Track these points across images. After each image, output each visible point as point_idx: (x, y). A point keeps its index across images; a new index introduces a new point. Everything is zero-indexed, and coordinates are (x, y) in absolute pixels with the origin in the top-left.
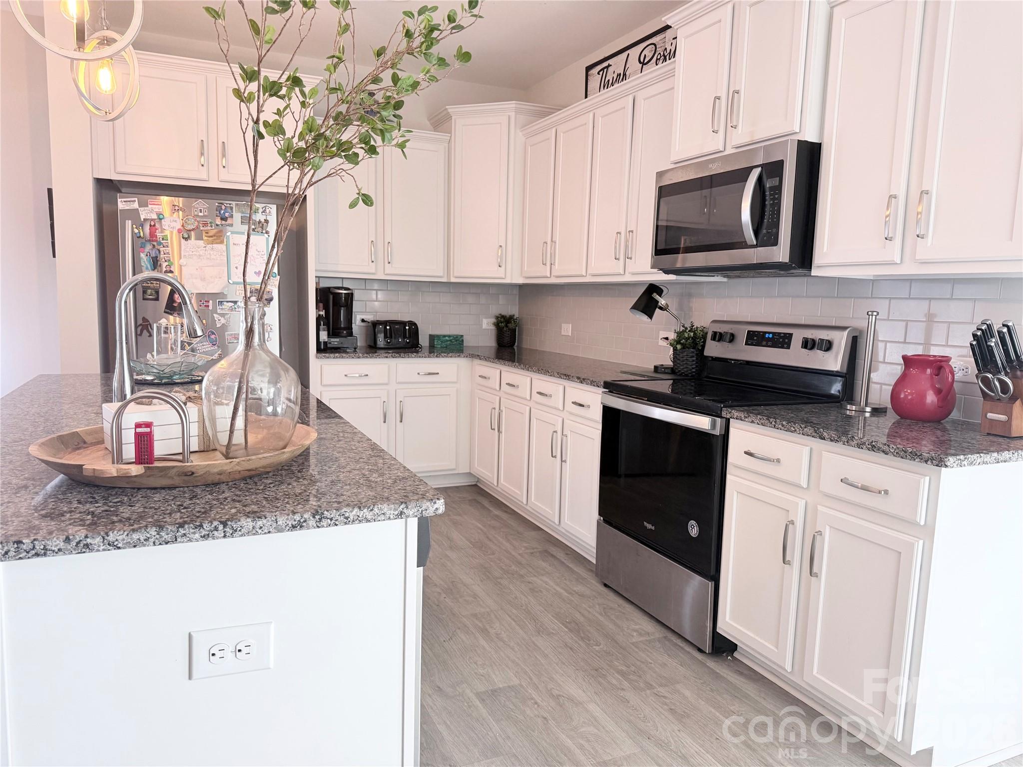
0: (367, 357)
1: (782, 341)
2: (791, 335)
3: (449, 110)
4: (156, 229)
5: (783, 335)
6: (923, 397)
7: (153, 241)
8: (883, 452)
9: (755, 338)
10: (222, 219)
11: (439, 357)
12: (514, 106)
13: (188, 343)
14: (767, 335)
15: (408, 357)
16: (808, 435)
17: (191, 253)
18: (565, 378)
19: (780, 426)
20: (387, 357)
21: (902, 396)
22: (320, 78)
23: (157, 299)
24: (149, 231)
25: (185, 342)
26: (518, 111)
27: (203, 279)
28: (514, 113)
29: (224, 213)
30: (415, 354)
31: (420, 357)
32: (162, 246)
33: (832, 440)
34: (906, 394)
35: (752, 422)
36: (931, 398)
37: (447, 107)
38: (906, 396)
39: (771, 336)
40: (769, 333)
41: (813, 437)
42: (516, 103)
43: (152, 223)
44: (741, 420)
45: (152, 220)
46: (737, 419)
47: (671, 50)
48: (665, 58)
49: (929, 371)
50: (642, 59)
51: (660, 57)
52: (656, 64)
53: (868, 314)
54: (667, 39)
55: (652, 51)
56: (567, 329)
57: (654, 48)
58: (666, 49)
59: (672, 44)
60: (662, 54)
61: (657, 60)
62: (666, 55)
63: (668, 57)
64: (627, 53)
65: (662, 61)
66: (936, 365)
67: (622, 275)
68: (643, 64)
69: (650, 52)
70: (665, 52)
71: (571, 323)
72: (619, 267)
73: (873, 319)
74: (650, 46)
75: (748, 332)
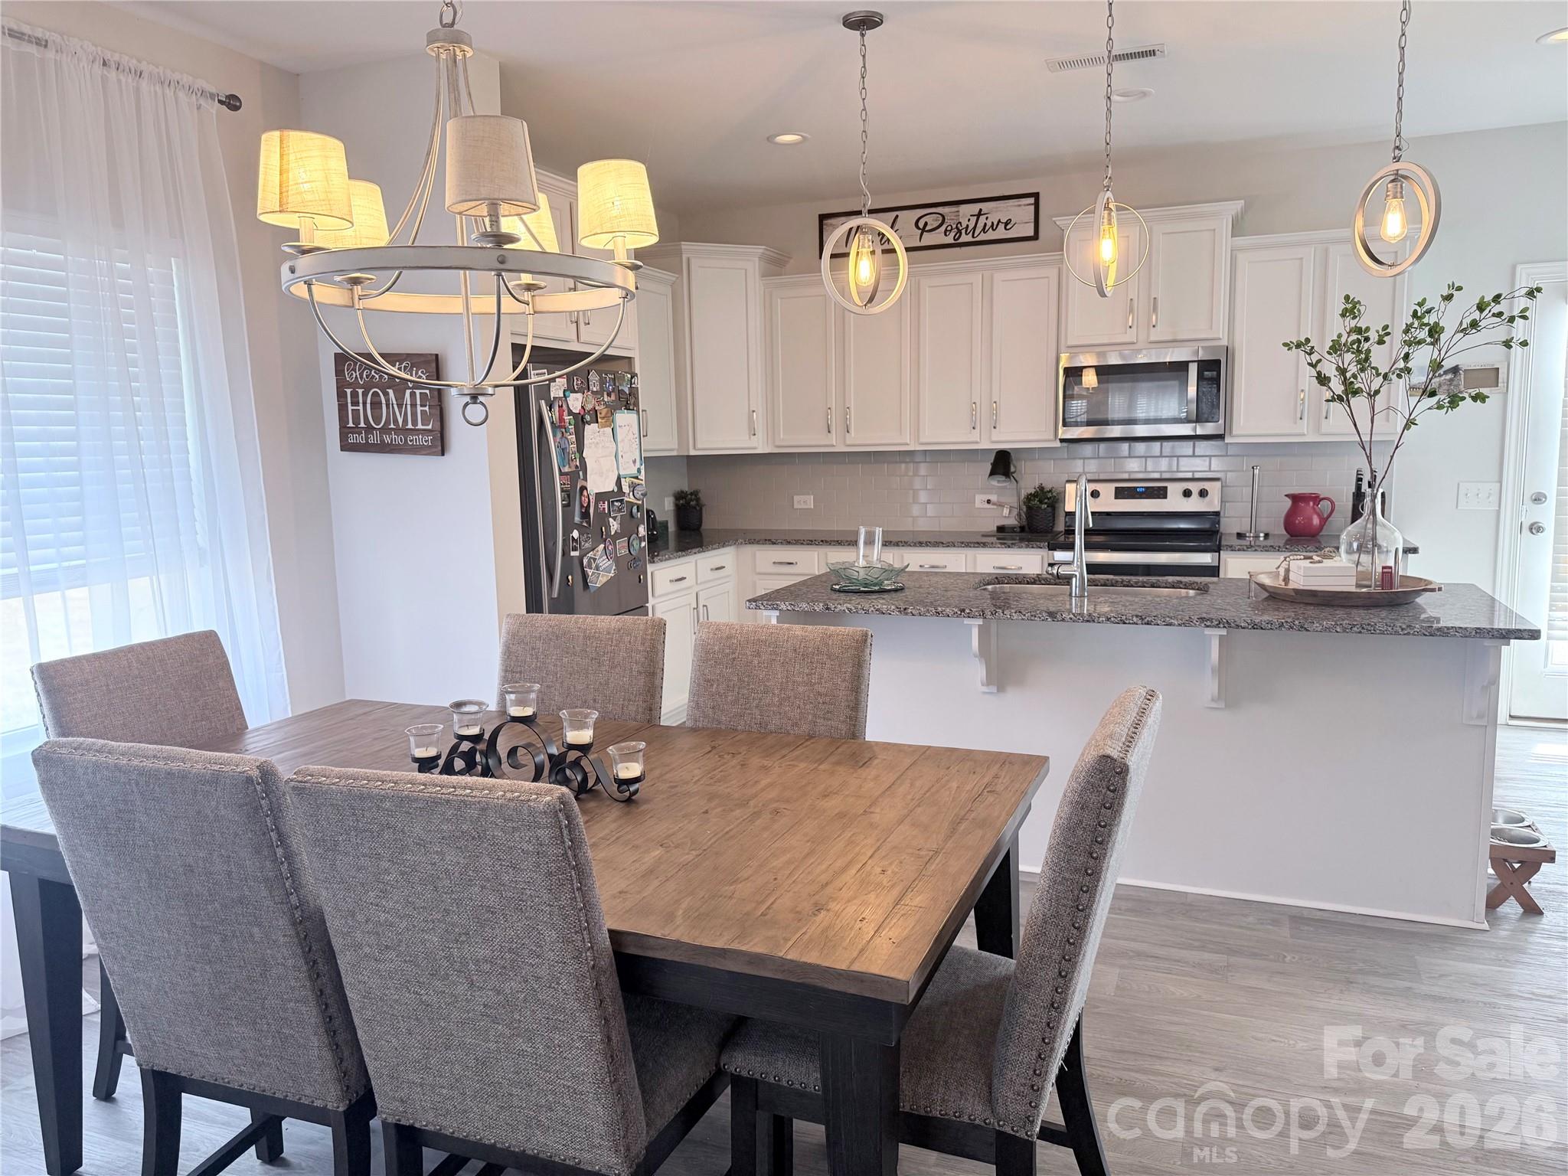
1: (1161, 493)
2: (1166, 487)
3: (683, 247)
4: (563, 412)
5: (1156, 488)
6: (1311, 519)
7: (562, 427)
9: (1126, 493)
10: (606, 394)
12: (761, 251)
13: (593, 559)
14: (1138, 490)
17: (589, 441)
18: (976, 545)
21: (1297, 522)
24: (557, 414)
26: (761, 257)
27: (601, 475)
28: (757, 259)
29: (607, 387)
34: (1299, 520)
36: (1316, 521)
38: (1300, 522)
39: (1143, 490)
40: (1141, 488)
42: (763, 249)
43: (560, 405)
45: (559, 400)
47: (968, 225)
48: (960, 231)
49: (1311, 504)
50: (921, 225)
51: (952, 229)
52: (946, 235)
53: (1253, 468)
54: (961, 214)
55: (936, 220)
56: (805, 501)
57: (941, 218)
58: (960, 223)
59: (969, 220)
60: (954, 226)
61: (946, 230)
62: (961, 228)
63: (963, 231)
64: (894, 214)
65: (954, 234)
66: (1316, 499)
67: (977, 443)
68: (923, 230)
69: (933, 220)
70: (959, 225)
71: (813, 494)
72: (975, 436)
73: (1256, 472)
74: (934, 215)
75: (1115, 488)
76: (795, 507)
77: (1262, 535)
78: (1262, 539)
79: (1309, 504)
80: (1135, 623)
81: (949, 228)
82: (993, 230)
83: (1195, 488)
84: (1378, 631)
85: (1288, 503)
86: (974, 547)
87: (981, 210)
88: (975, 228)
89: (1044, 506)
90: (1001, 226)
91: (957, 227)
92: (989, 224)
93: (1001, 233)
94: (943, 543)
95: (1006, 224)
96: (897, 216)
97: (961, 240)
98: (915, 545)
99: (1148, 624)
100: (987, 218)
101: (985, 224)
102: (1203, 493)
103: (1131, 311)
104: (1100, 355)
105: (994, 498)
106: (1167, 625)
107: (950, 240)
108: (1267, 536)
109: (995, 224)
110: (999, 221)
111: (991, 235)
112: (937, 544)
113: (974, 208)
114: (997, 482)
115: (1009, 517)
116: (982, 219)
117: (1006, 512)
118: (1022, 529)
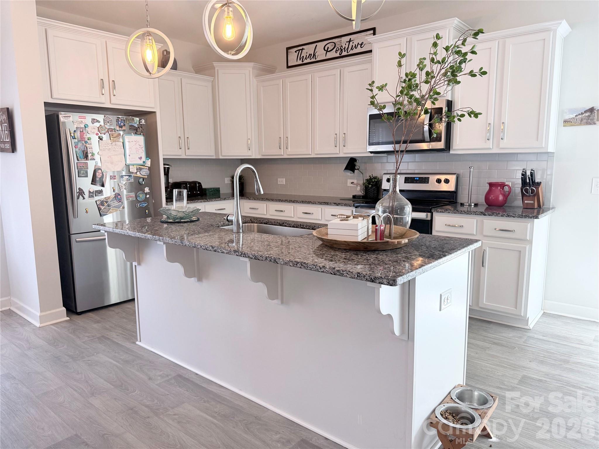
0: (192, 203)
1: (425, 180)
2: (429, 177)
3: (214, 65)
4: (84, 134)
5: (424, 178)
6: (498, 197)
7: (82, 141)
8: (513, 217)
9: (410, 180)
10: (120, 127)
11: (225, 200)
12: (252, 65)
13: (106, 202)
14: (416, 179)
15: (211, 201)
16: (478, 215)
17: (104, 148)
18: (324, 204)
19: (464, 213)
20: (201, 202)
21: (490, 198)
22: (161, 45)
23: (87, 176)
24: (79, 135)
25: (104, 201)
26: (254, 68)
27: (112, 163)
28: (251, 69)
29: (121, 123)
30: (214, 199)
31: (217, 201)
32: (87, 144)
33: (489, 215)
34: (492, 197)
35: (449, 212)
36: (501, 198)
37: (213, 63)
38: (492, 198)
39: (418, 179)
40: (417, 177)
41: (480, 215)
42: (253, 64)
43: (81, 130)
44: (443, 212)
45: (81, 128)
46: (440, 212)
47: (345, 47)
48: (342, 50)
49: (499, 188)
50: (326, 49)
51: (339, 50)
52: (336, 53)
53: (470, 168)
54: (342, 42)
55: (332, 46)
56: (282, 181)
57: (334, 45)
58: (342, 46)
59: (346, 44)
60: (339, 48)
61: (336, 50)
62: (342, 49)
63: (343, 50)
64: (315, 45)
65: (339, 52)
66: (503, 185)
67: (337, 154)
68: (327, 51)
69: (331, 46)
70: (341, 47)
71: (285, 178)
72: (336, 150)
73: (472, 170)
74: (330, 44)
75: (405, 177)
76: (279, 183)
77: (473, 204)
78: (473, 206)
79: (498, 188)
81: (337, 49)
82: (356, 48)
83: (443, 177)
85: (487, 187)
87: (350, 39)
88: (348, 48)
89: (370, 186)
90: (359, 46)
91: (341, 49)
92: (354, 46)
93: (359, 50)
94: (311, 202)
95: (361, 45)
96: (317, 45)
97: (342, 55)
100: (353, 43)
101: (352, 45)
102: (447, 181)
105: (355, 181)
107: (338, 55)
108: (476, 205)
109: (357, 45)
110: (358, 44)
111: (355, 51)
112: (309, 202)
113: (347, 38)
114: (349, 173)
115: (359, 191)
116: (351, 43)
117: (359, 188)
118: (364, 197)
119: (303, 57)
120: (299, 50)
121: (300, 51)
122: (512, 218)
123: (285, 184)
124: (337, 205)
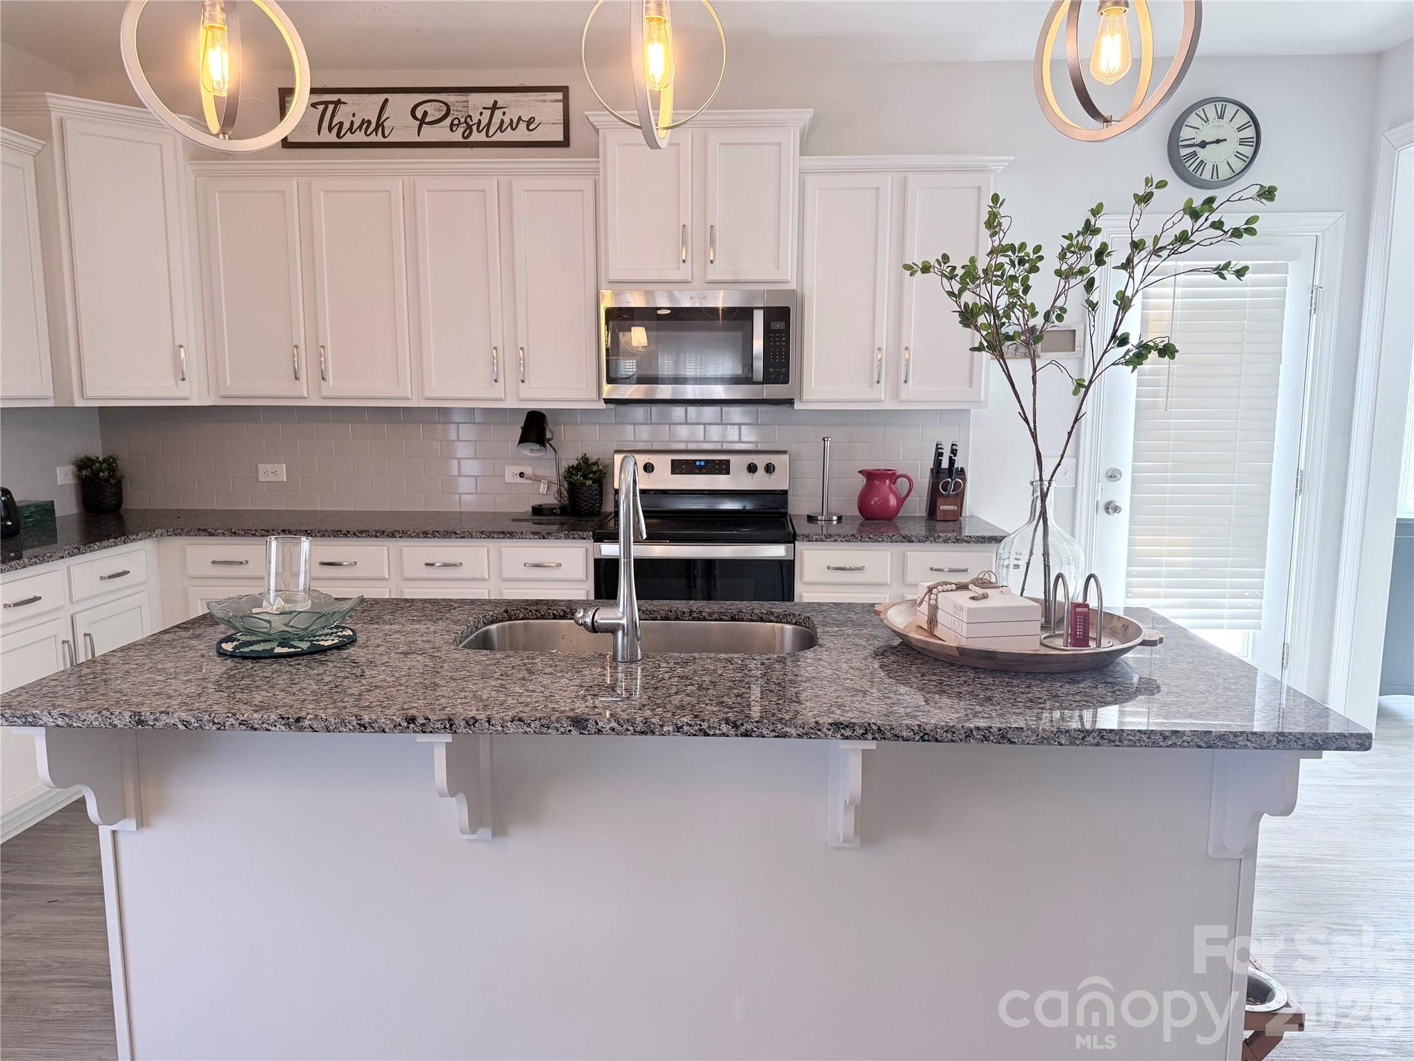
1: (722, 468)
2: (729, 461)
3: (49, 100)
5: (717, 462)
6: (887, 500)
8: (966, 542)
9: (684, 467)
14: (698, 463)
16: (897, 542)
18: (501, 536)
19: (867, 539)
21: (873, 503)
30: (97, 544)
33: (920, 542)
34: (875, 500)
35: (836, 540)
36: (893, 502)
38: (876, 503)
39: (703, 463)
40: (700, 461)
41: (902, 542)
44: (822, 541)
46: (816, 541)
47: (480, 121)
48: (470, 127)
49: (888, 482)
50: (419, 114)
51: (459, 123)
52: (452, 130)
53: (824, 439)
54: (471, 104)
55: (440, 110)
56: (274, 472)
57: (445, 108)
58: (470, 116)
59: (481, 114)
60: (462, 120)
61: (452, 125)
62: (471, 123)
63: (475, 128)
64: (383, 97)
65: (463, 130)
66: (892, 476)
67: (501, 400)
68: (422, 122)
69: (435, 110)
70: (469, 119)
71: (284, 463)
72: (497, 391)
73: (828, 444)
74: (436, 103)
75: (672, 460)
76: (260, 480)
77: (835, 518)
78: (835, 523)
79: (885, 483)
80: (723, 735)
81: (456, 122)
82: (513, 129)
83: (761, 460)
84: (1126, 742)
85: (861, 481)
86: (498, 538)
87: (496, 102)
88: (489, 125)
89: (589, 482)
90: (523, 126)
91: (466, 122)
92: (507, 122)
93: (521, 134)
94: (455, 533)
95: (529, 122)
96: (386, 101)
97: (471, 139)
98: (417, 536)
99: (746, 735)
100: (504, 113)
101: (502, 121)
102: (769, 469)
103: (684, 243)
104: (649, 294)
105: (528, 471)
106: (778, 736)
107: (457, 136)
108: (840, 519)
109: (515, 122)
110: (520, 119)
111: (509, 136)
112: (448, 534)
113: (488, 99)
114: (529, 451)
115: (546, 495)
116: (498, 113)
117: (543, 488)
118: (564, 510)
119: (341, 124)
120: (326, 103)
121: (331, 107)
122: (966, 544)
123: (285, 480)
124: (544, 538)
